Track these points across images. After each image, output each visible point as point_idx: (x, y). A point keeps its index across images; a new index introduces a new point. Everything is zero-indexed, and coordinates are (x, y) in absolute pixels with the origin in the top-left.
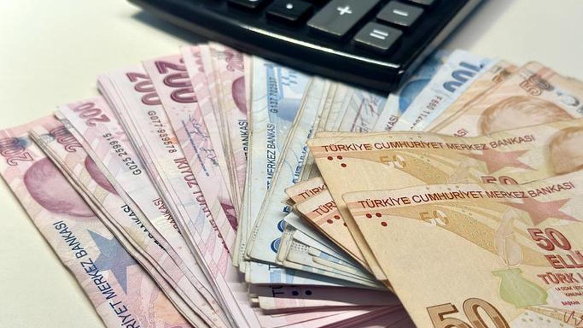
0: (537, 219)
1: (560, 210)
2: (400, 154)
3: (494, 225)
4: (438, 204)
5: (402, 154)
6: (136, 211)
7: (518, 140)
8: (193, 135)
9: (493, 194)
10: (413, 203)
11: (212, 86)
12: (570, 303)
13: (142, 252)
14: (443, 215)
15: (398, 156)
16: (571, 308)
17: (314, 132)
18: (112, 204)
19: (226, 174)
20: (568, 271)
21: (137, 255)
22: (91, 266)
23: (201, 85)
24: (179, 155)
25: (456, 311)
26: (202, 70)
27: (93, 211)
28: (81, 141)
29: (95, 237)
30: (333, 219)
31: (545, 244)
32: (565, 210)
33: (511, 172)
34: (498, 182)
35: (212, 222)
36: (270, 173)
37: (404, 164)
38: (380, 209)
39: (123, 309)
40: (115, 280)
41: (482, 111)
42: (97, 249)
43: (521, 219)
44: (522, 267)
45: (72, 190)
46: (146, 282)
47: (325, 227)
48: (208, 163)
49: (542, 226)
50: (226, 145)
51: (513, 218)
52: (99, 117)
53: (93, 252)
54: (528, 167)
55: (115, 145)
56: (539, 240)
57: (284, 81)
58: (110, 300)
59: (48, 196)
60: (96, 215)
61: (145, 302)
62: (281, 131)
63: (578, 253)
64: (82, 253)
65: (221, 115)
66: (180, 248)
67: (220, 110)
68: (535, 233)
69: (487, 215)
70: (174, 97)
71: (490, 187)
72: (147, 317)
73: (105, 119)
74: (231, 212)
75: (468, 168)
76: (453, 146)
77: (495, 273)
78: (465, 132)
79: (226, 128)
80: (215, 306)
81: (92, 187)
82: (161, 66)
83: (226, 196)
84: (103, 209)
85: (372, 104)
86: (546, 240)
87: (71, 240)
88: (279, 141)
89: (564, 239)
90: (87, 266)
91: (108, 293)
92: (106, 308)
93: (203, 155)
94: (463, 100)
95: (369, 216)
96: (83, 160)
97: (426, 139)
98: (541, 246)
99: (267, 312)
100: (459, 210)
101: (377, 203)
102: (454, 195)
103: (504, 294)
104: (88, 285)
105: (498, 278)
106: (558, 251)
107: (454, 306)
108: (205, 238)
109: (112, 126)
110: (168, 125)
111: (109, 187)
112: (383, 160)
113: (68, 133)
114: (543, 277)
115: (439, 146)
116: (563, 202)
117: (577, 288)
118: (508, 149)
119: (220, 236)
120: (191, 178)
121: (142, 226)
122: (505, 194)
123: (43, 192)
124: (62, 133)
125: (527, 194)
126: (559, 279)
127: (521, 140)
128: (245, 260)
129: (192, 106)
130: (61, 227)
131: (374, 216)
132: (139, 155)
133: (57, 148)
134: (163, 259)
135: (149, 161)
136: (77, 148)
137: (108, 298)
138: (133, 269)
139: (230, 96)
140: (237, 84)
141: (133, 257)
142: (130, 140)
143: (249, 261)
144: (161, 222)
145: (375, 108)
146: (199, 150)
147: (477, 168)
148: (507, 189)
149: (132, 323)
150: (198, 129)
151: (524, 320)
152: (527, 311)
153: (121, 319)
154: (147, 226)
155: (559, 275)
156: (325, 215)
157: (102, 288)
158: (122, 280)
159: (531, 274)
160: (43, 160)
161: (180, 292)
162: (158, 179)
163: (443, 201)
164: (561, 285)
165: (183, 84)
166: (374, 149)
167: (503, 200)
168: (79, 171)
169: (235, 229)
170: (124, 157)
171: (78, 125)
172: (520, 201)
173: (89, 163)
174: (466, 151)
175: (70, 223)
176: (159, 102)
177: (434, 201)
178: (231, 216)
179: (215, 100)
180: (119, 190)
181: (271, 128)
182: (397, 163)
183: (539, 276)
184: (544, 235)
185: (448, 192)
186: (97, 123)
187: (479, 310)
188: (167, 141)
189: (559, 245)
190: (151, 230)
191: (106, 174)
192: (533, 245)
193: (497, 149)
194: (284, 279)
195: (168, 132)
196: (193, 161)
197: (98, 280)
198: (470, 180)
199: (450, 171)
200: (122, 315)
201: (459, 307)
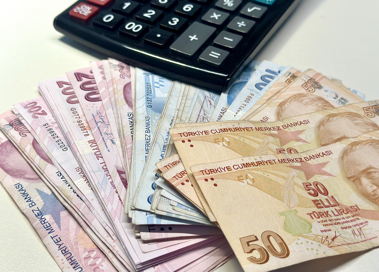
0: (308, 176)
1: (323, 169)
3: (282, 182)
4: (248, 170)
5: (228, 137)
6: (65, 175)
7: (299, 123)
8: (99, 124)
9: (282, 161)
10: (233, 170)
11: (111, 89)
12: (326, 231)
13: (69, 202)
14: (252, 177)
15: (226, 138)
16: (326, 234)
17: (174, 121)
18: (50, 171)
19: (120, 150)
20: (325, 209)
21: (66, 205)
22: (38, 212)
23: (104, 89)
24: (91, 138)
25: (257, 239)
26: (104, 78)
27: (39, 176)
28: (29, 129)
29: (40, 193)
30: (185, 182)
31: (312, 192)
32: (326, 169)
33: (294, 145)
34: (286, 152)
35: (112, 183)
36: (147, 150)
37: (229, 143)
38: (213, 175)
39: (59, 240)
40: (53, 221)
41: (278, 104)
42: (41, 201)
43: (299, 177)
44: (298, 209)
46: (72, 221)
47: (180, 188)
48: (109, 143)
49: (311, 181)
50: (120, 131)
51: (294, 177)
52: (40, 112)
53: (39, 203)
54: (305, 142)
55: (51, 131)
56: (309, 190)
57: (156, 85)
58: (51, 234)
59: (11, 166)
60: (41, 178)
61: (72, 235)
62: (154, 121)
63: (333, 197)
64: (32, 204)
65: (117, 110)
66: (93, 200)
67: (116, 105)
68: (307, 186)
69: (278, 176)
70: (87, 98)
71: (281, 157)
72: (74, 245)
73: (44, 113)
74: (123, 175)
75: (268, 143)
76: (259, 129)
77: (281, 214)
78: (267, 119)
79: (120, 118)
80: (114, 238)
81: (37, 160)
82: (78, 76)
83: (120, 165)
84: (44, 175)
85: (211, 100)
86: (313, 190)
87: (25, 195)
88: (152, 128)
89: (325, 189)
90: (36, 212)
91: (50, 229)
92: (48, 240)
93: (106, 137)
94: (267, 96)
95: (206, 180)
96: (31, 142)
97: (243, 126)
98: (310, 194)
99: (145, 242)
100: (261, 173)
101: (211, 171)
102: (259, 163)
103: (286, 228)
104: (37, 225)
105: (282, 217)
106: (321, 197)
107: (256, 237)
108: (108, 194)
109: (48, 118)
110: (83, 117)
111: (48, 160)
112: (216, 141)
113: (21, 123)
114: (310, 214)
115: (250, 129)
116: (324, 164)
117: (330, 220)
118: (293, 129)
119: (117, 192)
120: (98, 153)
121: (69, 186)
122: (289, 160)
123: (7, 164)
124: (17, 123)
125: (303, 159)
126: (320, 215)
127: (301, 123)
128: (132, 210)
129: (98, 104)
130: (19, 187)
131: (209, 180)
132: (66, 138)
133: (14, 134)
134: (82, 207)
135: (72, 142)
136: (27, 134)
137: (49, 233)
138: (64, 214)
139: (122, 96)
140: (127, 88)
141: (64, 206)
142: (60, 127)
143: (134, 210)
144: (80, 183)
145: (213, 102)
146: (103, 134)
147: (273, 143)
148: (291, 157)
149: (64, 249)
150: (102, 119)
151: (297, 244)
152: (299, 238)
153: (58, 246)
154: (72, 185)
155: (320, 213)
156: (180, 179)
157: (46, 227)
158: (58, 221)
159: (303, 212)
160: (6, 142)
161: (93, 229)
162: (78, 154)
163: (252, 167)
164: (321, 219)
165: (92, 89)
166: (211, 134)
167: (288, 164)
168: (29, 149)
169: (126, 187)
170: (57, 139)
171: (27, 118)
172: (299, 164)
173: (35, 143)
174: (267, 132)
175: (25, 184)
176: (77, 102)
177: (246, 168)
178: (124, 178)
179: (113, 99)
180: (54, 161)
181: (147, 118)
182: (224, 143)
183: (308, 214)
184: (313, 187)
185: (255, 162)
186: (39, 116)
187: (271, 238)
188: (83, 128)
189: (321, 193)
190: (75, 188)
191: (46, 151)
192: (305, 193)
193: (287, 130)
194: (155, 221)
195: (84, 122)
196: (100, 142)
197: (43, 221)
198: (269, 152)
199: (256, 146)
200: (58, 243)
201: (259, 237)
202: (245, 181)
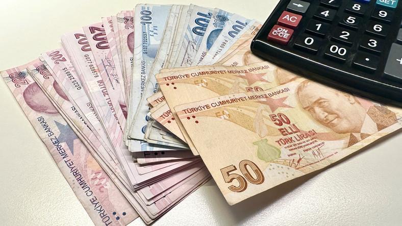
0: (273, 109)
1: (284, 102)
2: (204, 78)
3: (253, 115)
4: (224, 107)
5: (206, 79)
6: (78, 109)
7: (261, 68)
8: (107, 67)
9: (252, 98)
10: (212, 108)
11: (118, 39)
12: (292, 155)
13: (81, 132)
14: (227, 113)
15: (204, 80)
16: (292, 158)
17: (164, 64)
18: (66, 106)
19: (123, 88)
20: (290, 136)
21: (78, 134)
22: (55, 140)
23: (112, 39)
24: (100, 78)
25: (236, 169)
26: (113, 30)
27: (57, 110)
28: (52, 73)
29: (58, 124)
30: (171, 120)
31: (278, 122)
32: (286, 102)
33: (259, 84)
34: (253, 90)
35: (115, 115)
36: (142, 88)
37: (207, 84)
38: (194, 113)
39: (71, 164)
40: (68, 147)
42: (58, 131)
43: (266, 110)
44: (268, 138)
45: (47, 99)
46: (83, 147)
48: (114, 82)
49: (276, 113)
50: (124, 72)
51: (262, 110)
52: (61, 59)
53: (57, 132)
54: (267, 82)
55: (69, 74)
56: (275, 121)
57: (151, 33)
58: (65, 159)
59: (35, 103)
60: (59, 112)
61: (82, 159)
62: (149, 64)
63: (294, 125)
64: (51, 134)
65: (122, 55)
66: (100, 129)
67: (121, 52)
68: (273, 117)
69: (249, 110)
70: (98, 46)
71: (250, 94)
72: (83, 167)
73: (64, 60)
74: (125, 109)
75: (239, 83)
76: (230, 72)
77: (254, 144)
78: (237, 64)
79: (124, 63)
80: (116, 161)
81: (57, 97)
82: (92, 29)
83: (123, 101)
84: (61, 109)
85: (194, 44)
86: (279, 120)
87: (46, 126)
88: (147, 71)
89: (287, 119)
90: (54, 141)
91: (64, 155)
92: (63, 163)
93: (112, 78)
95: (189, 118)
96: (53, 83)
97: (218, 69)
98: (276, 124)
99: (141, 165)
100: (235, 109)
101: (193, 110)
102: (233, 101)
103: (260, 156)
104: (53, 151)
105: (256, 146)
106: (285, 126)
107: (234, 166)
108: (111, 125)
109: (67, 64)
110: (94, 62)
111: (65, 98)
112: (196, 83)
113: (45, 68)
114: (278, 142)
115: (224, 72)
116: (285, 98)
117: (295, 145)
118: (257, 72)
119: (119, 123)
120: (105, 91)
121: (81, 118)
122: (257, 97)
123: (32, 101)
124: (42, 69)
125: (268, 95)
126: (286, 141)
127: (263, 68)
128: (128, 139)
129: (107, 51)
130: (41, 120)
131: (191, 118)
132: (80, 79)
133: (40, 77)
134: (91, 137)
135: (85, 83)
136: (49, 77)
137: (63, 158)
138: (76, 141)
139: (126, 44)
141: (77, 135)
142: (75, 71)
143: (130, 139)
144: (90, 116)
146: (110, 75)
147: (243, 83)
148: (258, 94)
149: (75, 171)
150: (109, 63)
151: (270, 169)
152: (271, 163)
153: (70, 169)
154: (83, 117)
155: (285, 139)
157: (61, 153)
158: (71, 147)
159: (272, 140)
160: (34, 84)
161: (99, 154)
162: (89, 92)
163: (227, 104)
164: (287, 145)
165: (103, 39)
166: (191, 77)
167: (256, 100)
168: (50, 89)
169: (126, 118)
170: (73, 80)
171: (51, 64)
172: (264, 100)
173: (55, 84)
174: (237, 74)
175: (46, 117)
176: (90, 50)
177: (223, 105)
178: (125, 111)
179: (119, 47)
180: (70, 98)
181: (143, 63)
182: (203, 84)
183: (276, 142)
184: (277, 117)
185: (229, 99)
186: (60, 62)
187: (248, 167)
188: (94, 71)
189: (284, 122)
190: (85, 120)
191: (64, 90)
192: (272, 124)
193: (252, 72)
195: (95, 66)
196: (107, 82)
197: (59, 148)
198: (241, 91)
199: (230, 86)
200: (71, 167)
201: (237, 167)
202: (222, 117)
